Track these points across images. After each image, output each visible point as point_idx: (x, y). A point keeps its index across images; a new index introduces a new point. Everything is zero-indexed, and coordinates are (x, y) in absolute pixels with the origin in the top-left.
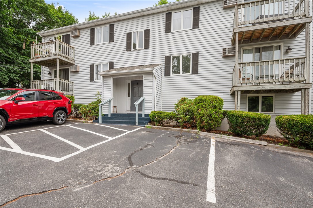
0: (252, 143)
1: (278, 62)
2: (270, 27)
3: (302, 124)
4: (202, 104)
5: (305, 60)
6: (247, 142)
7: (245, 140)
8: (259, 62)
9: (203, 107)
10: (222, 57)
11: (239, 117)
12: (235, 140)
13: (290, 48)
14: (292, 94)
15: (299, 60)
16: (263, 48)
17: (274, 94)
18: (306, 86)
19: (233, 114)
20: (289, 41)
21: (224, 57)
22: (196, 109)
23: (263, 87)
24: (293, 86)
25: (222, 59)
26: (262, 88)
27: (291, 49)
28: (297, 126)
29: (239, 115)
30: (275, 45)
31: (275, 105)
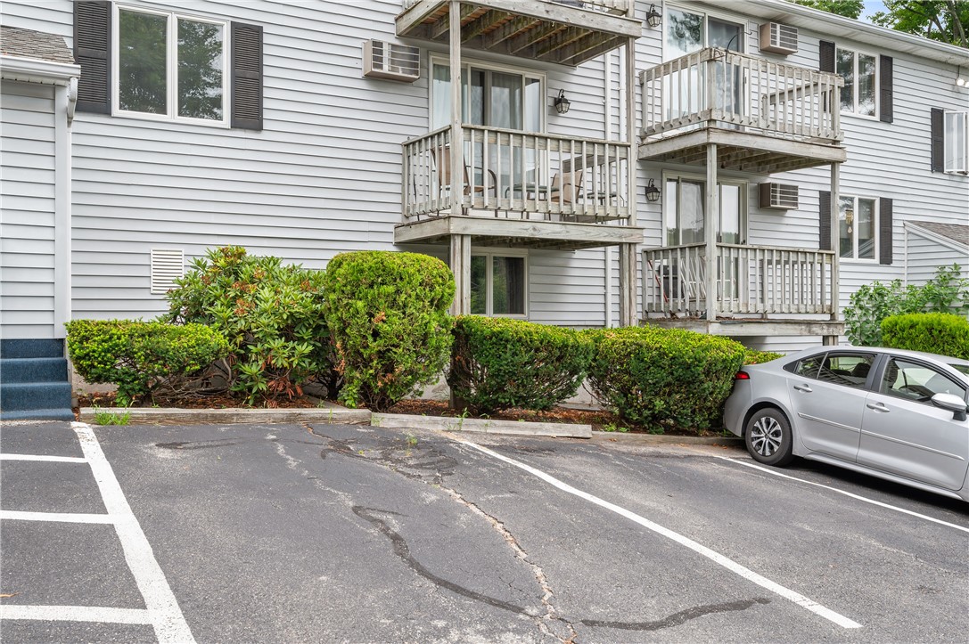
0: (555, 435)
1: (570, 146)
2: (551, 16)
3: (673, 358)
4: (391, 289)
5: (627, 153)
6: (539, 433)
7: (532, 429)
8: (509, 134)
9: (393, 304)
10: (360, 74)
11: (522, 345)
12: (503, 432)
13: (567, 96)
14: (567, 254)
15: (615, 151)
16: (496, 75)
17: (527, 250)
18: (632, 235)
19: (501, 333)
20: (561, 71)
21: (370, 77)
22: (363, 311)
23: (534, 229)
24: (606, 234)
25: (363, 85)
26: (532, 231)
27: (566, 102)
28: (660, 366)
29: (521, 338)
30: (527, 76)
31: (528, 289)
